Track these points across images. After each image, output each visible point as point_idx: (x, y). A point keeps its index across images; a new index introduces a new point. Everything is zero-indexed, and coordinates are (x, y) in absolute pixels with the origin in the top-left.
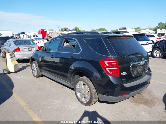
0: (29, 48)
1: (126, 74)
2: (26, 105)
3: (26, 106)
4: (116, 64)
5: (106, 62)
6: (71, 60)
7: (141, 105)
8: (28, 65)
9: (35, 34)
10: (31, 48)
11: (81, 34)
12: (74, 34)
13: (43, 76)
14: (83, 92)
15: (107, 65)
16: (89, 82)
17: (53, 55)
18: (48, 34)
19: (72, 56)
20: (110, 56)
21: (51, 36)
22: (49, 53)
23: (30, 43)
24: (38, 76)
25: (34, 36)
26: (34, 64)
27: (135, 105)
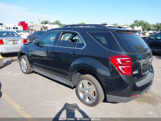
0: (13, 41)
1: (137, 72)
2: (21, 108)
3: (21, 110)
4: (129, 61)
5: (119, 60)
6: (73, 55)
7: (146, 103)
8: (13, 59)
9: (15, 25)
10: (16, 41)
11: (88, 27)
12: (79, 27)
13: (33, 72)
14: (87, 92)
15: (120, 63)
16: (95, 81)
17: (48, 50)
18: (29, 27)
19: (74, 52)
20: (123, 53)
21: (32, 28)
22: (42, 47)
23: (14, 36)
24: (28, 72)
25: (14, 28)
26: (23, 60)
27: (140, 104)
